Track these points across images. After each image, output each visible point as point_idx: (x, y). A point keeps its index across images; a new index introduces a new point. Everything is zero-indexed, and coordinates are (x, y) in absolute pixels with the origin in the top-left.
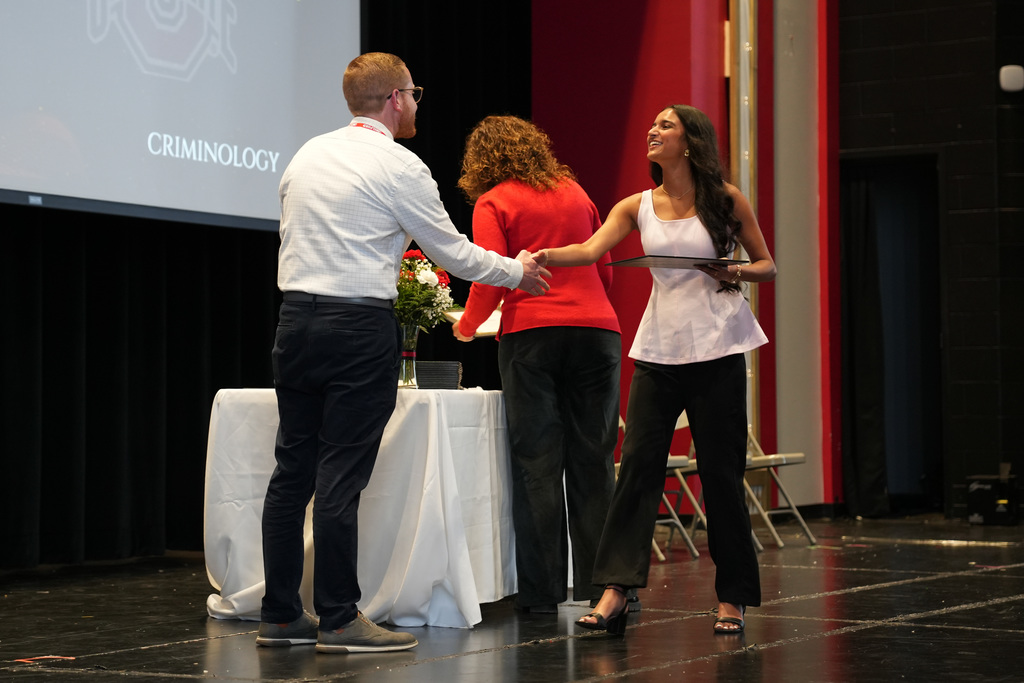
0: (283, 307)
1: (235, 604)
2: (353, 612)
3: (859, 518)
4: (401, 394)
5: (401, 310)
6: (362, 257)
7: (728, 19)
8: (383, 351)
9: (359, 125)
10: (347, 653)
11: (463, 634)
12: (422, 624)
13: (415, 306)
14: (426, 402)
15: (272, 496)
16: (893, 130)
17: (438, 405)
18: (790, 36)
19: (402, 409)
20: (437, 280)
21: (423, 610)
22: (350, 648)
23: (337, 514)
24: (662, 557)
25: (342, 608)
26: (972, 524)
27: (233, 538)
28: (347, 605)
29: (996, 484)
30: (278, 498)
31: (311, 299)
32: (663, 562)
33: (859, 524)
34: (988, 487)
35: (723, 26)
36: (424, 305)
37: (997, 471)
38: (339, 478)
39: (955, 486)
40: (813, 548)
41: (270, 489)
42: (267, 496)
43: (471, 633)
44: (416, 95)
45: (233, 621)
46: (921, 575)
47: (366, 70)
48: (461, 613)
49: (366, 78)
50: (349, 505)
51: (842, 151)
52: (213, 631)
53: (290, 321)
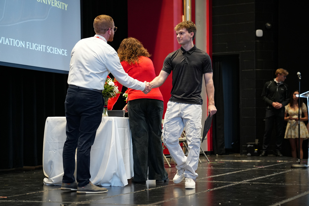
0: (69, 89)
1: (53, 181)
2: (88, 182)
3: (217, 155)
4: (103, 118)
5: (103, 93)
6: (94, 77)
7: (183, 15)
8: (98, 105)
9: (98, 37)
10: (86, 194)
11: (122, 188)
12: (110, 185)
13: (107, 92)
14: (111, 120)
15: (66, 146)
16: (227, 47)
17: (115, 121)
18: (199, 20)
19: (104, 123)
20: (114, 84)
21: (110, 181)
22: (87, 192)
23: (84, 153)
24: (170, 166)
25: (85, 180)
26: (248, 156)
27: (53, 161)
28: (87, 180)
29: (254, 145)
30: (67, 147)
31: (77, 88)
32: (170, 167)
33: (217, 157)
34: (252, 146)
35: (182, 16)
36: (110, 92)
37: (254, 142)
38: (85, 142)
39: (243, 146)
40: (209, 163)
41: (65, 144)
42: (64, 146)
43: (125, 188)
44: (115, 29)
45: (52, 186)
46: (243, 170)
47: (102, 21)
48: (121, 182)
49: (102, 23)
50: (88, 150)
51: (213, 53)
52: (46, 189)
53: (70, 94)
